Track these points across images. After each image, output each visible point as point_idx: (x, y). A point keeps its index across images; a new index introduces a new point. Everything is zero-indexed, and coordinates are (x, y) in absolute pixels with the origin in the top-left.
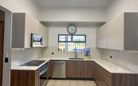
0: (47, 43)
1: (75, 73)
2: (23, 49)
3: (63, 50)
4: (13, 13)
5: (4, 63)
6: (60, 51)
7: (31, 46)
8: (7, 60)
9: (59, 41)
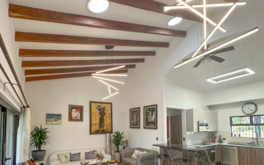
0: (217, 126)
1: (251, 163)
2: (192, 133)
3: (237, 136)
4: (186, 110)
5: (183, 141)
6: (233, 136)
7: (198, 131)
8: (184, 139)
9: (232, 125)
